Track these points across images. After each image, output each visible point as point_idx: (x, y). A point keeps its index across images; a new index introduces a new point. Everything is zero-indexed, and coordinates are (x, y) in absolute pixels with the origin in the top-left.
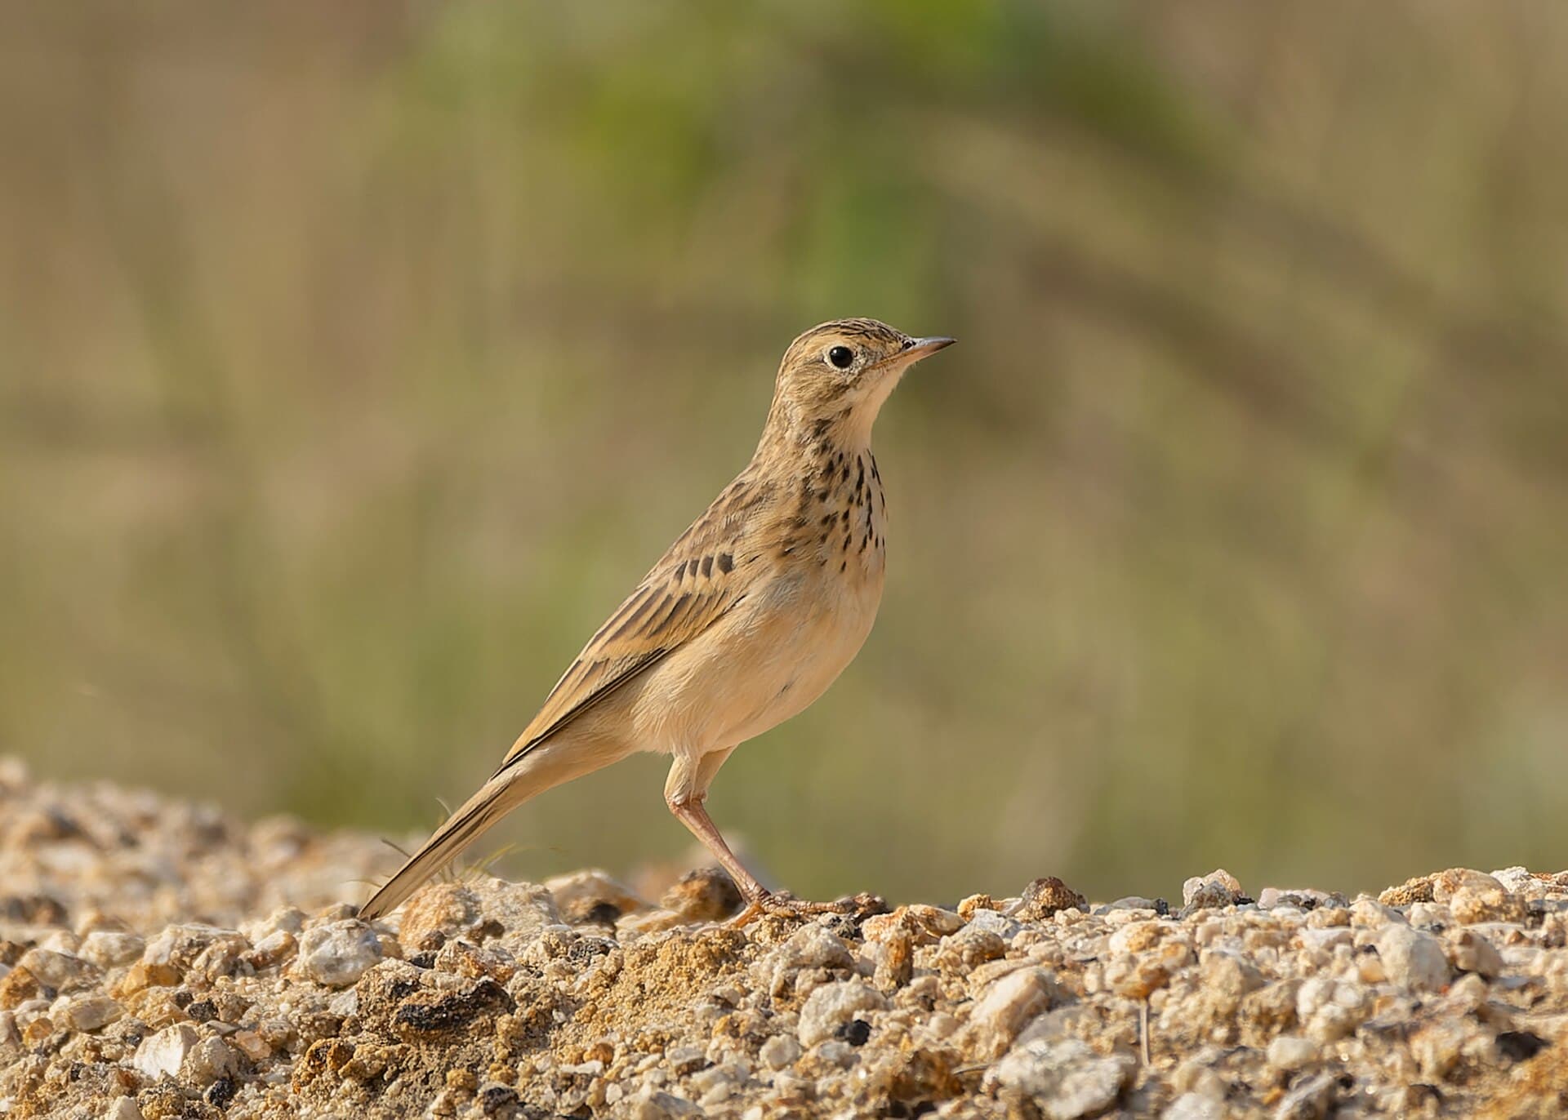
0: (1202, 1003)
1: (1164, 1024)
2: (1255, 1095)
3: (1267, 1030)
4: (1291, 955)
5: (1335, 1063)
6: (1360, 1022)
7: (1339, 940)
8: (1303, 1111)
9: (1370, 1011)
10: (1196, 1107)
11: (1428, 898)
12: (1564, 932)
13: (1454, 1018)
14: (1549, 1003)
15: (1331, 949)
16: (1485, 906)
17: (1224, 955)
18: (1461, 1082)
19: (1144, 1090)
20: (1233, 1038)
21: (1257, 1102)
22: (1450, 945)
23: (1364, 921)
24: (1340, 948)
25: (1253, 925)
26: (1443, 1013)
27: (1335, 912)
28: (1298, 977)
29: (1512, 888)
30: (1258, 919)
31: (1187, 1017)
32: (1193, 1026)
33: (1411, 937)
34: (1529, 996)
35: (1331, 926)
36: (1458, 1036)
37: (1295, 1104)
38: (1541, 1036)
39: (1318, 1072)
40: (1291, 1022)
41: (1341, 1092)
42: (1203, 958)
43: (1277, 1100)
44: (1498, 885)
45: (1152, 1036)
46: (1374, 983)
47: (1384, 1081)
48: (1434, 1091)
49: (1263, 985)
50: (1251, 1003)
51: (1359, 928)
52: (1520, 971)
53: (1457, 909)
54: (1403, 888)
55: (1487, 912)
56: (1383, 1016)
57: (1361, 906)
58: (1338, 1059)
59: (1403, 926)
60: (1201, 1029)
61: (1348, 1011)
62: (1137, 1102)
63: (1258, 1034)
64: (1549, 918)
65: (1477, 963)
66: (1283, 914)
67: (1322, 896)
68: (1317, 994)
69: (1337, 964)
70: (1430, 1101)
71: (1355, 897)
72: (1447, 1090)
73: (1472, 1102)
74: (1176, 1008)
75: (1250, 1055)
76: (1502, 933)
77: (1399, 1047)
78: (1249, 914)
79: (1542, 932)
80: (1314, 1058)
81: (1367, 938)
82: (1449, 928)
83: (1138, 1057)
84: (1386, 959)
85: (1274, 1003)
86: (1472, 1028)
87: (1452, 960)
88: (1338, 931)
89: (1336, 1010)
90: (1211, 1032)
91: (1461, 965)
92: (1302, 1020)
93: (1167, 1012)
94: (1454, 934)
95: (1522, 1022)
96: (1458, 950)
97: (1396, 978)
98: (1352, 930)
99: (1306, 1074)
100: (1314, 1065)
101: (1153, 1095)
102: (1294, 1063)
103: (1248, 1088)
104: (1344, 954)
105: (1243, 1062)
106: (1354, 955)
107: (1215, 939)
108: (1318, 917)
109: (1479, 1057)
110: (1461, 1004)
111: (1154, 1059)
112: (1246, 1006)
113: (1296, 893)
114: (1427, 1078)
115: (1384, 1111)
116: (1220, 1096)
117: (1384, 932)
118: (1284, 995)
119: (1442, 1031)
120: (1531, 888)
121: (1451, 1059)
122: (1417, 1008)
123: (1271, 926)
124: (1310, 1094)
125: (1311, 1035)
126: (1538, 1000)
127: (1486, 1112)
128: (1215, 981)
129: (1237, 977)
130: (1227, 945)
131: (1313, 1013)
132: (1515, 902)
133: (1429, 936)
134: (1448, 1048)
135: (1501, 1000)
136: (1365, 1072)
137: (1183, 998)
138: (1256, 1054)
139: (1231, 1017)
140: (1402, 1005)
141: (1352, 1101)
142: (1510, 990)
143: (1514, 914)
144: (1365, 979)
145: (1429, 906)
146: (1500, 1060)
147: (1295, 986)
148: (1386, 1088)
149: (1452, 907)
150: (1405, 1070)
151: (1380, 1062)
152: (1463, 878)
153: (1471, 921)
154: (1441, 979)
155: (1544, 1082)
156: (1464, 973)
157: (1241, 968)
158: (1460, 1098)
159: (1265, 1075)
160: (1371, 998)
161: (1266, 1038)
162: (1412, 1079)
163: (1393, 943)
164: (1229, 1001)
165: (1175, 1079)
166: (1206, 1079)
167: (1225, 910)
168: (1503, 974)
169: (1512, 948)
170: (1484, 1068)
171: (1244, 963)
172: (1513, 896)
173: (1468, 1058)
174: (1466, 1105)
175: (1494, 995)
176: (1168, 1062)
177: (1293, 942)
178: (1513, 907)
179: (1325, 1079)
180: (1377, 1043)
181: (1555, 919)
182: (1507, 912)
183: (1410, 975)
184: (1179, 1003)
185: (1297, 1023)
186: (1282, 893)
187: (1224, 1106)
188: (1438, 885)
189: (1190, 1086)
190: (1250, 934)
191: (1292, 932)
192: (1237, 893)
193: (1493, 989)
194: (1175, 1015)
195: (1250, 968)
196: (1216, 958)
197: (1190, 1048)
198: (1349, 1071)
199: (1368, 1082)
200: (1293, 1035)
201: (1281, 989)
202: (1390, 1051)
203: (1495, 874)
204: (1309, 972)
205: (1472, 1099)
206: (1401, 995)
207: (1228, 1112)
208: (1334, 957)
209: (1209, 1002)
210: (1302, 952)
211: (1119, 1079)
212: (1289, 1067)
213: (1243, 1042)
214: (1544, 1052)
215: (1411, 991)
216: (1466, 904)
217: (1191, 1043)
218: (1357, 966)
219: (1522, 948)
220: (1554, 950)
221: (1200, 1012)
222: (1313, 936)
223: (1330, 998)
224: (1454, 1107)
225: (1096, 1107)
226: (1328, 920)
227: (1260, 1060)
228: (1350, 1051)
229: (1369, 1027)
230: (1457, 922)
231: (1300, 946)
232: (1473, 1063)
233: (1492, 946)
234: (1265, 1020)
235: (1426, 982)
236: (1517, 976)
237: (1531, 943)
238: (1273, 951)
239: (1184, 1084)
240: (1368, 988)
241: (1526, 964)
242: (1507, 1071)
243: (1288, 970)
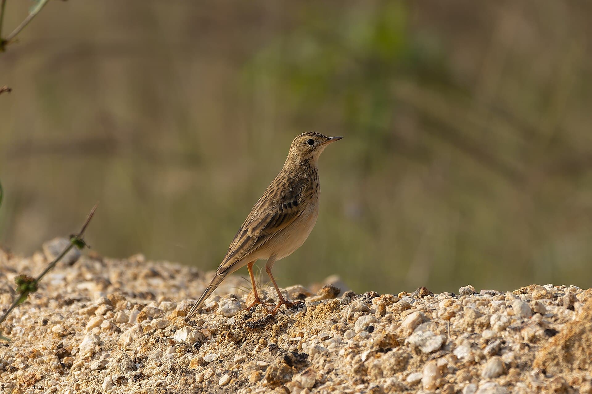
0: (464, 321)
1: (454, 327)
2: (479, 346)
3: (482, 328)
4: (489, 308)
5: (501, 337)
6: (507, 326)
7: (502, 304)
8: (492, 350)
9: (510, 323)
10: (463, 349)
11: (526, 293)
12: (563, 302)
13: (533, 325)
14: (559, 321)
15: (500, 306)
16: (542, 295)
17: (470, 308)
18: (535, 343)
19: (449, 345)
20: (473, 331)
21: (479, 348)
22: (532, 305)
23: (508, 299)
24: (502, 306)
25: (478, 300)
26: (530, 324)
27: (501, 296)
28: (490, 314)
29: (549, 290)
30: (480, 298)
31: (460, 325)
32: (462, 327)
33: (522, 303)
34: (553, 319)
35: (499, 300)
36: (534, 330)
37: (490, 349)
38: (556, 330)
39: (496, 340)
40: (489, 326)
41: (502, 345)
42: (465, 309)
43: (484, 348)
44: (545, 289)
45: (451, 330)
46: (511, 316)
47: (514, 342)
48: (527, 345)
49: (481, 316)
50: (478, 321)
51: (507, 301)
52: (551, 312)
53: (534, 296)
54: (519, 290)
55: (542, 296)
56: (514, 325)
57: (508, 295)
58: (501, 336)
59: (519, 300)
60: (464, 328)
61: (504, 323)
62: (447, 348)
63: (480, 329)
64: (559, 298)
65: (539, 310)
66: (486, 296)
67: (497, 292)
68: (496, 319)
69: (501, 311)
70: (527, 348)
71: (506, 292)
72: (531, 345)
73: (538, 348)
74: (457, 322)
75: (477, 335)
76: (546, 302)
77: (518, 333)
78: (477, 297)
79: (557, 302)
80: (495, 336)
81: (509, 304)
82: (532, 301)
83: (447, 336)
84: (514, 309)
85: (484, 321)
86: (538, 328)
87: (533, 309)
88: (501, 301)
89: (501, 323)
90: (467, 329)
91: (535, 311)
92: (492, 326)
93: (455, 324)
94: (533, 302)
95: (552, 326)
96: (534, 307)
97: (517, 314)
98: (505, 301)
99: (493, 340)
100: (495, 338)
101: (451, 346)
102: (489, 337)
103: (477, 344)
104: (503, 308)
105: (475, 337)
106: (506, 308)
107: (468, 304)
108: (496, 298)
109: (540, 336)
110: (535, 321)
111: (451, 337)
112: (476, 322)
113: (490, 291)
114: (526, 342)
115: (514, 351)
116: (469, 346)
117: (514, 302)
118: (487, 319)
119: (530, 329)
120: (554, 290)
121: (532, 336)
122: (523, 322)
123: (483, 300)
124: (494, 346)
125: (494, 330)
126: (556, 320)
127: (542, 351)
128: (468, 315)
129: (474, 314)
130: (471, 305)
131: (495, 324)
132: (550, 294)
133: (526, 303)
134: (531, 333)
135: (546, 320)
136: (509, 340)
137: (459, 320)
138: (479, 335)
139: (472, 325)
140: (519, 322)
141: (505, 348)
142: (548, 317)
143: (549, 297)
144: (509, 315)
145: (526, 295)
146: (546, 337)
147: (490, 316)
148: (515, 344)
149: (533, 295)
150: (520, 339)
151: (513, 337)
152: (536, 287)
153: (538, 299)
154: (530, 315)
155: (557, 343)
156: (536, 313)
157: (475, 311)
158: (535, 347)
159: (481, 341)
160: (510, 320)
161: (482, 331)
162: (522, 342)
163: (516, 305)
164: (472, 321)
165: (457, 342)
166: (466, 342)
167: (471, 296)
168: (546, 313)
169: (549, 306)
170: (541, 339)
171: (476, 310)
172: (549, 292)
173: (537, 336)
174: (536, 349)
175: (544, 319)
176: (455, 337)
177: (489, 304)
178: (549, 295)
179: (498, 342)
180: (512, 332)
181: (560, 298)
182: (547, 296)
183: (521, 314)
184: (458, 321)
185: (490, 326)
186: (486, 291)
187: (470, 349)
188: (529, 289)
189: (461, 344)
190: (478, 302)
191: (489, 302)
192: (474, 291)
193: (544, 317)
194: (457, 324)
195: (477, 311)
196: (468, 309)
197: (461, 333)
198: (504, 340)
199: (509, 343)
200: (489, 330)
201: (486, 317)
202: (516, 334)
203: (544, 286)
204: (494, 313)
205: (538, 347)
206: (519, 319)
207: (472, 351)
208: (500, 308)
209: (466, 321)
210: (492, 307)
211: (442, 342)
212: (488, 339)
213: (476, 332)
214: (557, 335)
215: (521, 318)
216: (536, 294)
217: (461, 332)
218: (507, 311)
219: (552, 306)
220: (560, 307)
221: (464, 323)
222: (495, 303)
223: (499, 320)
224: (533, 350)
225: (435, 349)
226: (499, 298)
227: (480, 337)
228: (505, 334)
229: (510, 328)
230: (534, 299)
231: (491, 305)
232: (538, 337)
233: (543, 306)
234: (482, 326)
235: (525, 315)
236: (550, 314)
237: (554, 305)
238: (484, 307)
239: (460, 343)
240: (510, 317)
241: (553, 310)
242: (547, 340)
243: (488, 312)
